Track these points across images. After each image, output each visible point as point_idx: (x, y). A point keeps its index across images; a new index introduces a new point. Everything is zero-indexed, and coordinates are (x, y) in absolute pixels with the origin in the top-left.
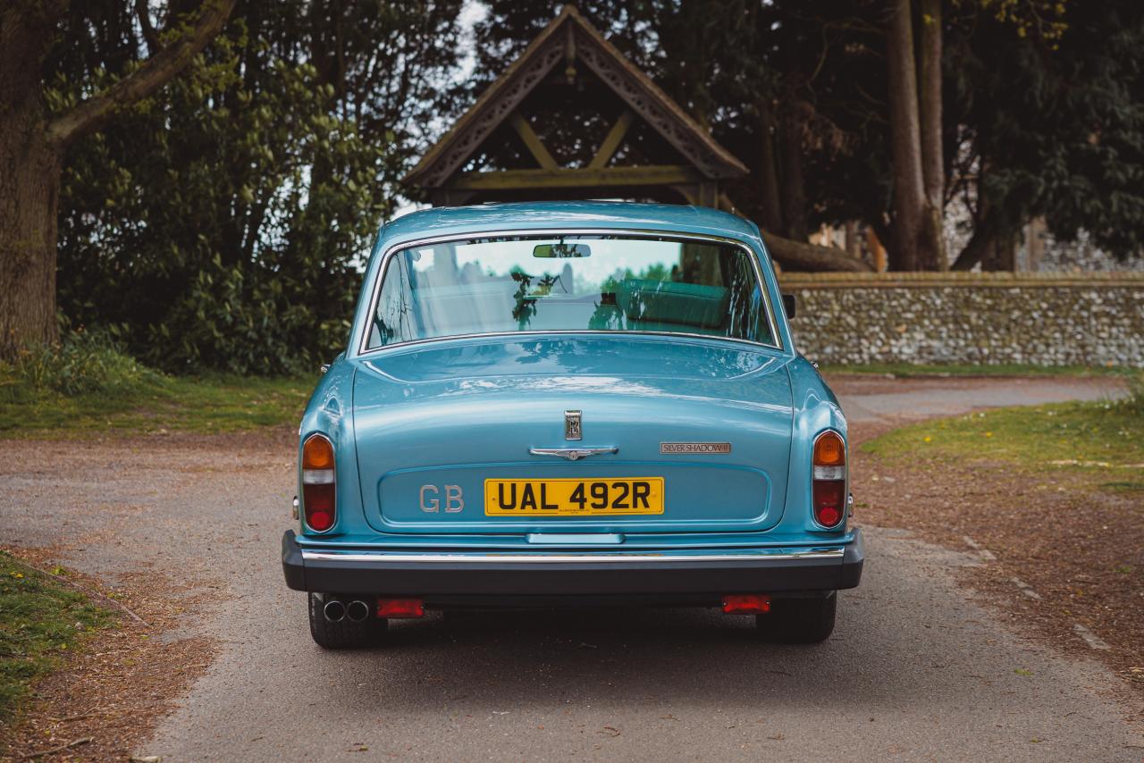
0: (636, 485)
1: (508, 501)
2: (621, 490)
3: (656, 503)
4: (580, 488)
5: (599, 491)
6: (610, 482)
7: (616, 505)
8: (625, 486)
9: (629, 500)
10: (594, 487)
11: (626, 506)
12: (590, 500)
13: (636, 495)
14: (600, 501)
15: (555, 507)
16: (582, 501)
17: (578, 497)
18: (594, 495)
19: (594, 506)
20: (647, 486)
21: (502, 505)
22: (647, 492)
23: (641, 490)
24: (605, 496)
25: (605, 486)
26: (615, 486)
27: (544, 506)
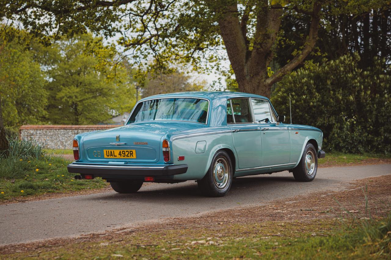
0: (130, 151)
1: (108, 155)
2: (127, 153)
3: (135, 156)
4: (120, 152)
5: (124, 153)
6: (125, 151)
7: (127, 156)
8: (128, 152)
9: (129, 155)
10: (123, 152)
11: (129, 156)
12: (122, 155)
13: (130, 154)
14: (124, 155)
15: (116, 156)
16: (121, 155)
17: (120, 154)
18: (123, 154)
19: (123, 156)
20: (132, 152)
21: (107, 156)
22: (132, 153)
23: (131, 153)
24: (125, 154)
25: (124, 152)
26: (126, 152)
27: (114, 156)
